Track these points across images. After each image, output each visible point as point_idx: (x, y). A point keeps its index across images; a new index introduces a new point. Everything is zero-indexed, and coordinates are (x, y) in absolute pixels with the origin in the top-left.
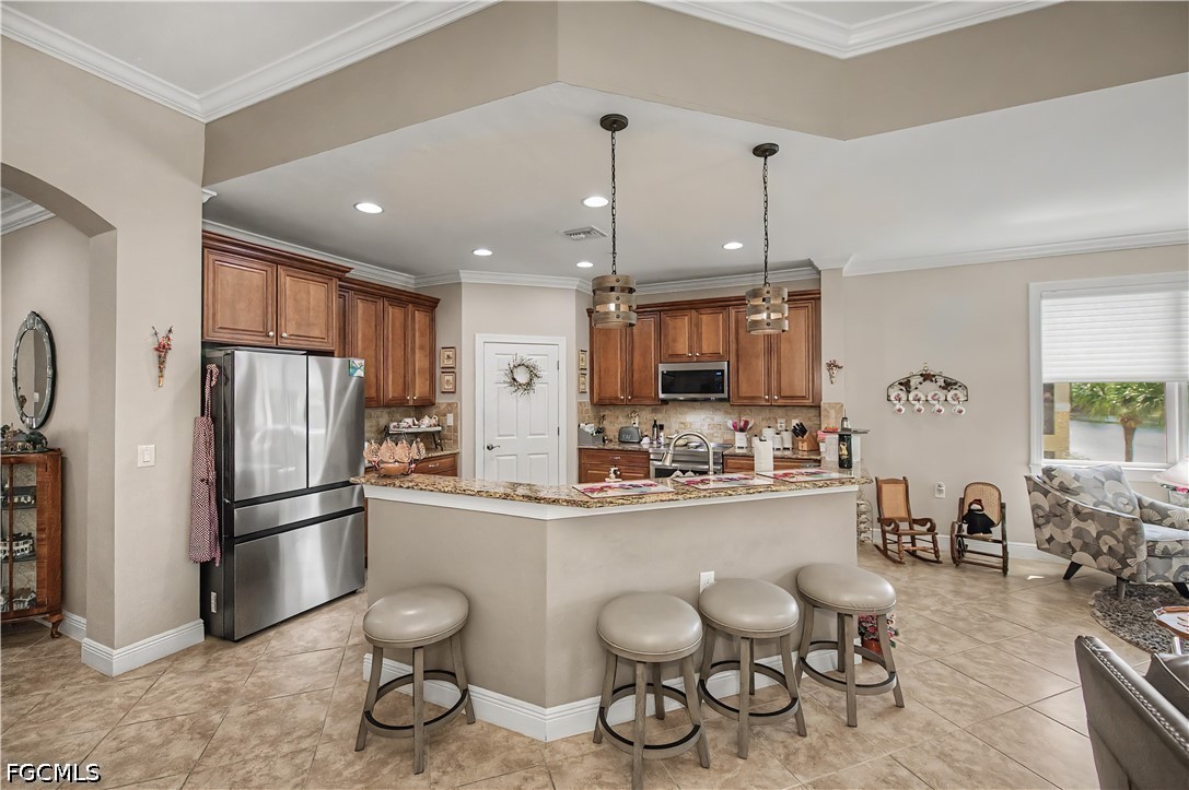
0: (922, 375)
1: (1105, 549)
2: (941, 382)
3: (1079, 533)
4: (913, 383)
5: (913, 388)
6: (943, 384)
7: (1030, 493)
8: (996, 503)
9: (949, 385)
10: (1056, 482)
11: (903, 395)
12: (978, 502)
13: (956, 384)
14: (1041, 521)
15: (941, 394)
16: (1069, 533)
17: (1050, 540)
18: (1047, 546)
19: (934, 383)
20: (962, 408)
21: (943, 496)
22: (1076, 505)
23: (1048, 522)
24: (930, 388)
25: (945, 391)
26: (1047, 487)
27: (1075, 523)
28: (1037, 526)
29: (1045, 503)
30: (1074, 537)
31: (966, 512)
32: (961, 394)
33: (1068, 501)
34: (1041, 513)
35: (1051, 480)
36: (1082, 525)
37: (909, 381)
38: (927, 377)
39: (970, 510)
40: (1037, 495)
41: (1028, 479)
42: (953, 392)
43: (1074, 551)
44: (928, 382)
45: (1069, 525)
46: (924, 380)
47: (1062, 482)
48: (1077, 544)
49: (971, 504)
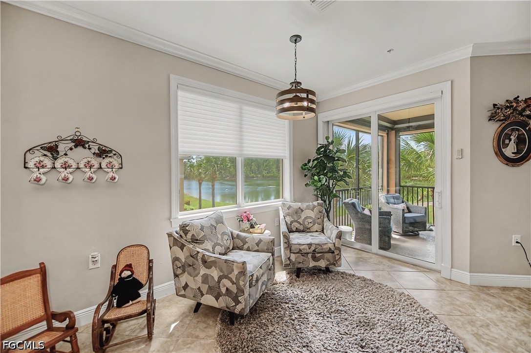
0: (73, 141)
1: (224, 290)
2: (95, 149)
3: (206, 279)
4: (62, 148)
5: (61, 153)
6: (97, 151)
7: (171, 248)
8: (146, 262)
9: (103, 152)
10: (189, 236)
11: (48, 162)
12: (129, 267)
13: (111, 151)
14: (179, 271)
15: (95, 162)
16: (199, 279)
17: (186, 287)
18: (183, 292)
19: (87, 150)
20: (115, 175)
21: (98, 265)
22: (204, 255)
23: (184, 271)
24: (81, 155)
25: (100, 159)
26: (183, 241)
27: (203, 271)
28: (176, 276)
29: (182, 255)
30: (203, 282)
31: (117, 281)
32: (116, 162)
33: (198, 252)
34: (179, 265)
35: (186, 234)
36: (207, 271)
37: (57, 146)
38: (79, 143)
39: (121, 279)
40: (177, 249)
41: (170, 235)
42: (107, 160)
43: (202, 295)
44: (80, 149)
45: (199, 273)
46: (76, 146)
47: (193, 235)
48: (205, 288)
49: (122, 272)
